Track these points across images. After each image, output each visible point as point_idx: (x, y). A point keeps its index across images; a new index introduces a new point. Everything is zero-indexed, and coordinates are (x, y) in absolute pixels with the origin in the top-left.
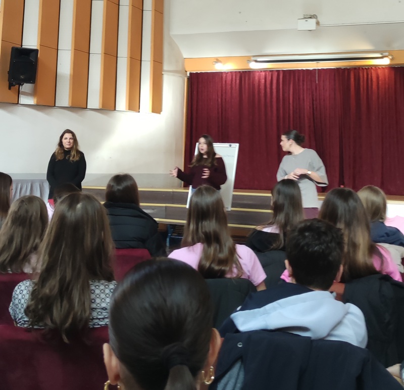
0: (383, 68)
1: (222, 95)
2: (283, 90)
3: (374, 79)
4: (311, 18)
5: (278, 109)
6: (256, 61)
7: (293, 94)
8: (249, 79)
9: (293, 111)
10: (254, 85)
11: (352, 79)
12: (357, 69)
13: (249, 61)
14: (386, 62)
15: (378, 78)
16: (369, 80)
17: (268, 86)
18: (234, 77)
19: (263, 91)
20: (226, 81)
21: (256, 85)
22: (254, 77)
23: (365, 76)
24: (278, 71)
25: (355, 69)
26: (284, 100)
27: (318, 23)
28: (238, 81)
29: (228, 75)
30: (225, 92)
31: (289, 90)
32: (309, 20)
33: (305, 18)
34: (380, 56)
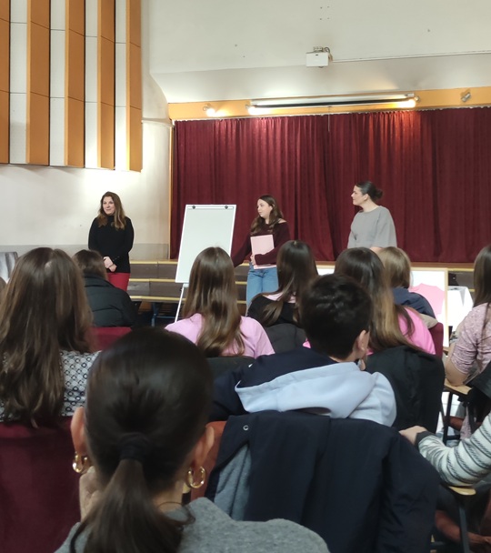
0: (408, 111)
1: (215, 148)
2: (289, 141)
3: (397, 126)
4: (322, 51)
5: (282, 165)
6: (256, 106)
7: (301, 145)
8: (248, 128)
9: (301, 166)
10: (253, 135)
11: (371, 127)
12: (377, 114)
13: (248, 105)
14: (411, 104)
15: (401, 124)
16: (390, 126)
17: (271, 136)
18: (229, 126)
19: (264, 143)
20: (219, 132)
21: (257, 136)
22: (254, 126)
23: (386, 123)
24: (283, 118)
25: (375, 113)
26: (289, 152)
27: (330, 58)
28: (234, 131)
29: (222, 123)
30: (219, 144)
31: (296, 141)
32: (320, 54)
33: (315, 52)
34: (404, 97)
